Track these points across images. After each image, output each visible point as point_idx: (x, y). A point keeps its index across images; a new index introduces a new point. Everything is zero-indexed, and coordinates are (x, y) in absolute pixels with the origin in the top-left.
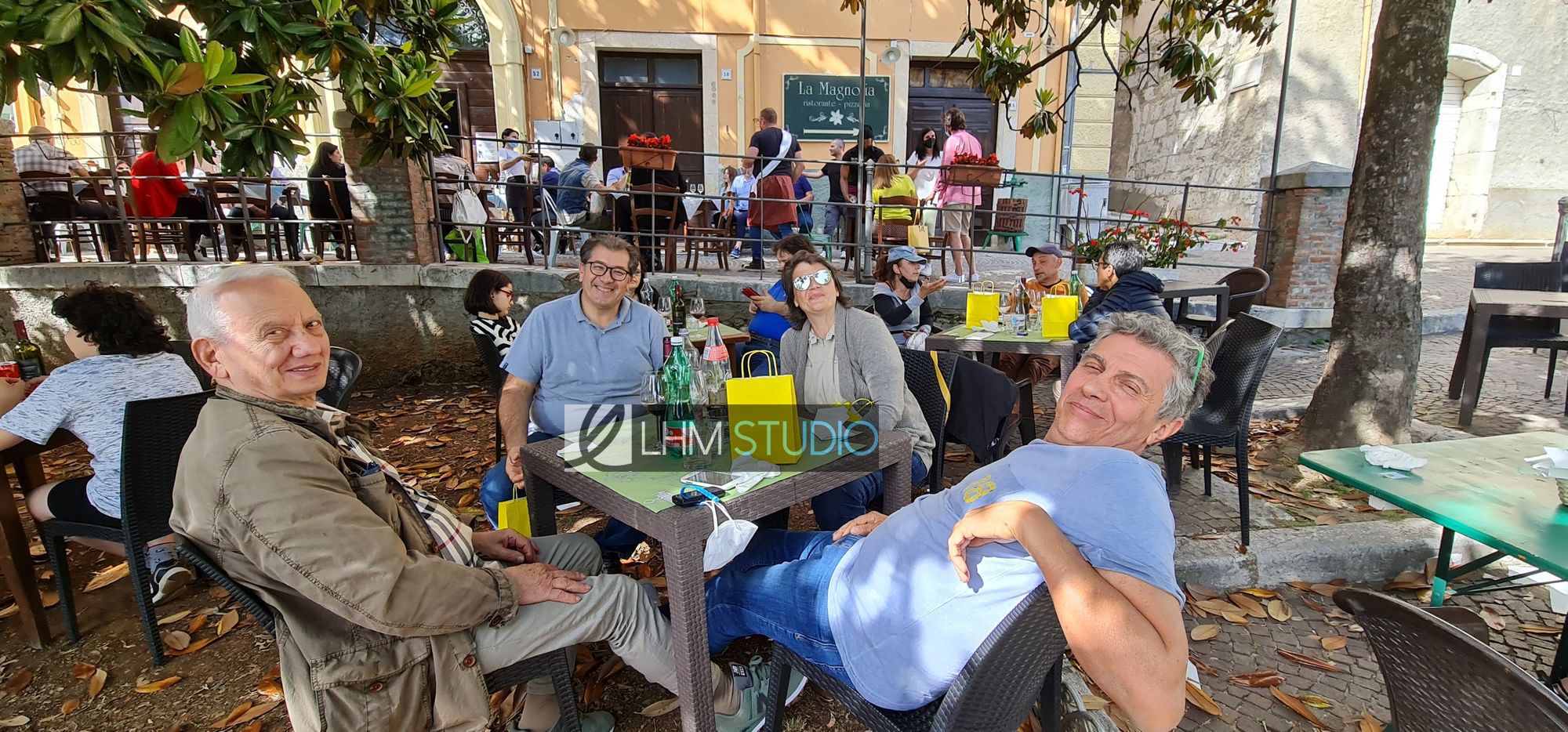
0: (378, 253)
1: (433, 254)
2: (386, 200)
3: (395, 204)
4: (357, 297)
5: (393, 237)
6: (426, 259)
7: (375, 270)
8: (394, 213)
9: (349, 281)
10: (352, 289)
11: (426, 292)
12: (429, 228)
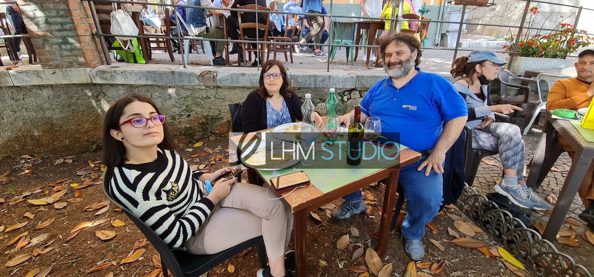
0: (54, 59)
1: (101, 59)
2: (51, 17)
3: (59, 20)
4: (45, 93)
5: (63, 46)
6: (94, 63)
7: (54, 73)
8: (59, 27)
9: (36, 82)
10: (41, 87)
11: (98, 88)
12: (93, 38)
